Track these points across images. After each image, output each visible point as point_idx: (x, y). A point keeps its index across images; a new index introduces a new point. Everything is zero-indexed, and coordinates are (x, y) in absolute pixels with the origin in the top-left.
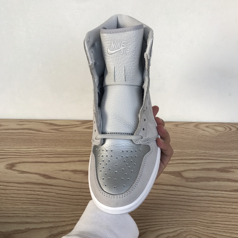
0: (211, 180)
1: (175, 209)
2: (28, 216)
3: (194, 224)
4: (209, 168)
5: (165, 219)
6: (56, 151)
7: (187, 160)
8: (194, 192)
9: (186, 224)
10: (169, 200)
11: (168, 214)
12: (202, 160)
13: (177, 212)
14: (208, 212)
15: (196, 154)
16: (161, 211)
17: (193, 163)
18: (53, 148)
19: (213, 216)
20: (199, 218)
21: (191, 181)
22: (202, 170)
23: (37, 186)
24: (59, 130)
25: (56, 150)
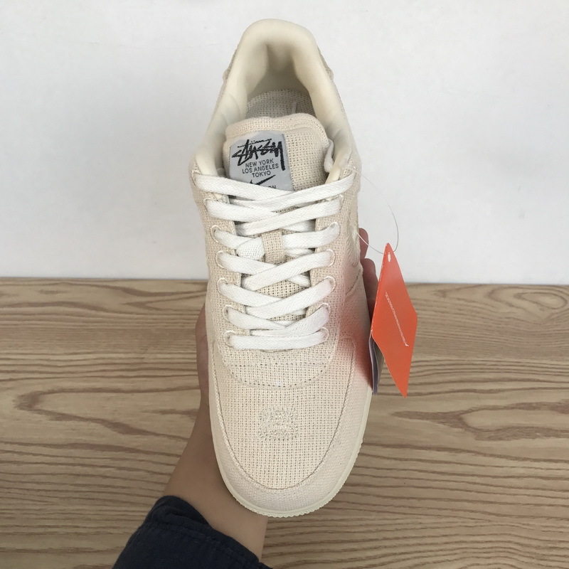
0: (538, 434)
1: (452, 510)
2: (80, 534)
3: (505, 550)
4: (531, 404)
5: (429, 537)
6: (145, 361)
7: (475, 382)
8: (498, 465)
9: (485, 550)
10: (436, 488)
11: (438, 525)
12: (513, 383)
13: (458, 520)
14: (537, 517)
15: (497, 367)
16: (419, 516)
17: (490, 391)
18: (135, 352)
19: (550, 529)
20: (516, 536)
21: (490, 439)
22: (513, 408)
23: (99, 454)
24: (149, 305)
25: (143, 358)
